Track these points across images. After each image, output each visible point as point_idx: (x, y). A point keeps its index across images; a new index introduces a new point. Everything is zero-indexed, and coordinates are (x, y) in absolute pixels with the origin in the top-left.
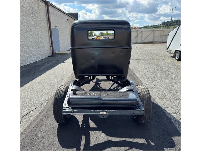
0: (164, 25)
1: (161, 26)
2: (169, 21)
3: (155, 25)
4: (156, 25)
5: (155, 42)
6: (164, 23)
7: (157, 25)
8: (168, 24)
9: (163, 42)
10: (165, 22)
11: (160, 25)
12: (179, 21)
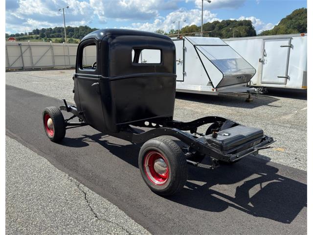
0: (38, 36)
1: (32, 38)
2: (44, 28)
3: (20, 33)
4: (22, 34)
5: (56, 67)
6: (36, 32)
7: (24, 33)
8: (44, 33)
9: (70, 67)
10: (37, 30)
11: (30, 34)
12: (61, 29)
